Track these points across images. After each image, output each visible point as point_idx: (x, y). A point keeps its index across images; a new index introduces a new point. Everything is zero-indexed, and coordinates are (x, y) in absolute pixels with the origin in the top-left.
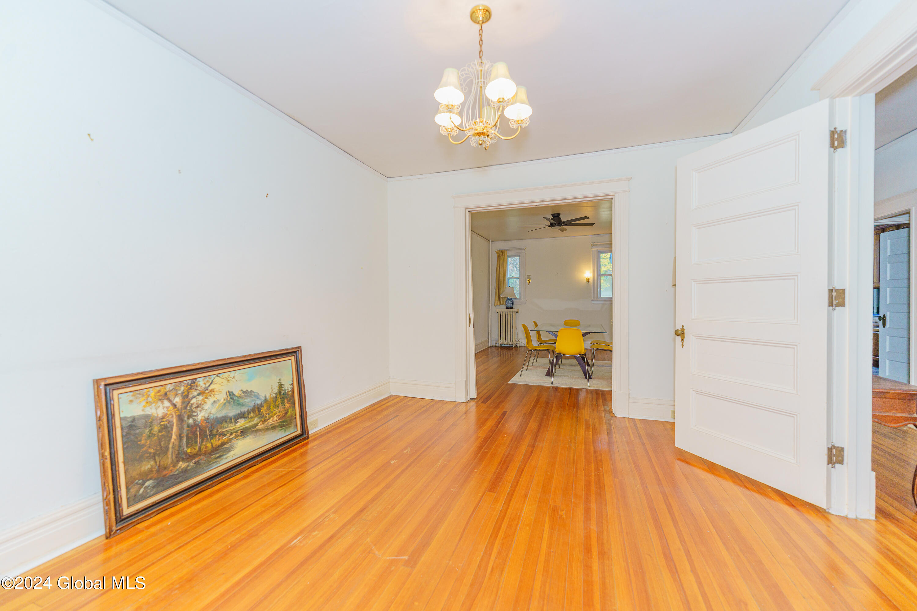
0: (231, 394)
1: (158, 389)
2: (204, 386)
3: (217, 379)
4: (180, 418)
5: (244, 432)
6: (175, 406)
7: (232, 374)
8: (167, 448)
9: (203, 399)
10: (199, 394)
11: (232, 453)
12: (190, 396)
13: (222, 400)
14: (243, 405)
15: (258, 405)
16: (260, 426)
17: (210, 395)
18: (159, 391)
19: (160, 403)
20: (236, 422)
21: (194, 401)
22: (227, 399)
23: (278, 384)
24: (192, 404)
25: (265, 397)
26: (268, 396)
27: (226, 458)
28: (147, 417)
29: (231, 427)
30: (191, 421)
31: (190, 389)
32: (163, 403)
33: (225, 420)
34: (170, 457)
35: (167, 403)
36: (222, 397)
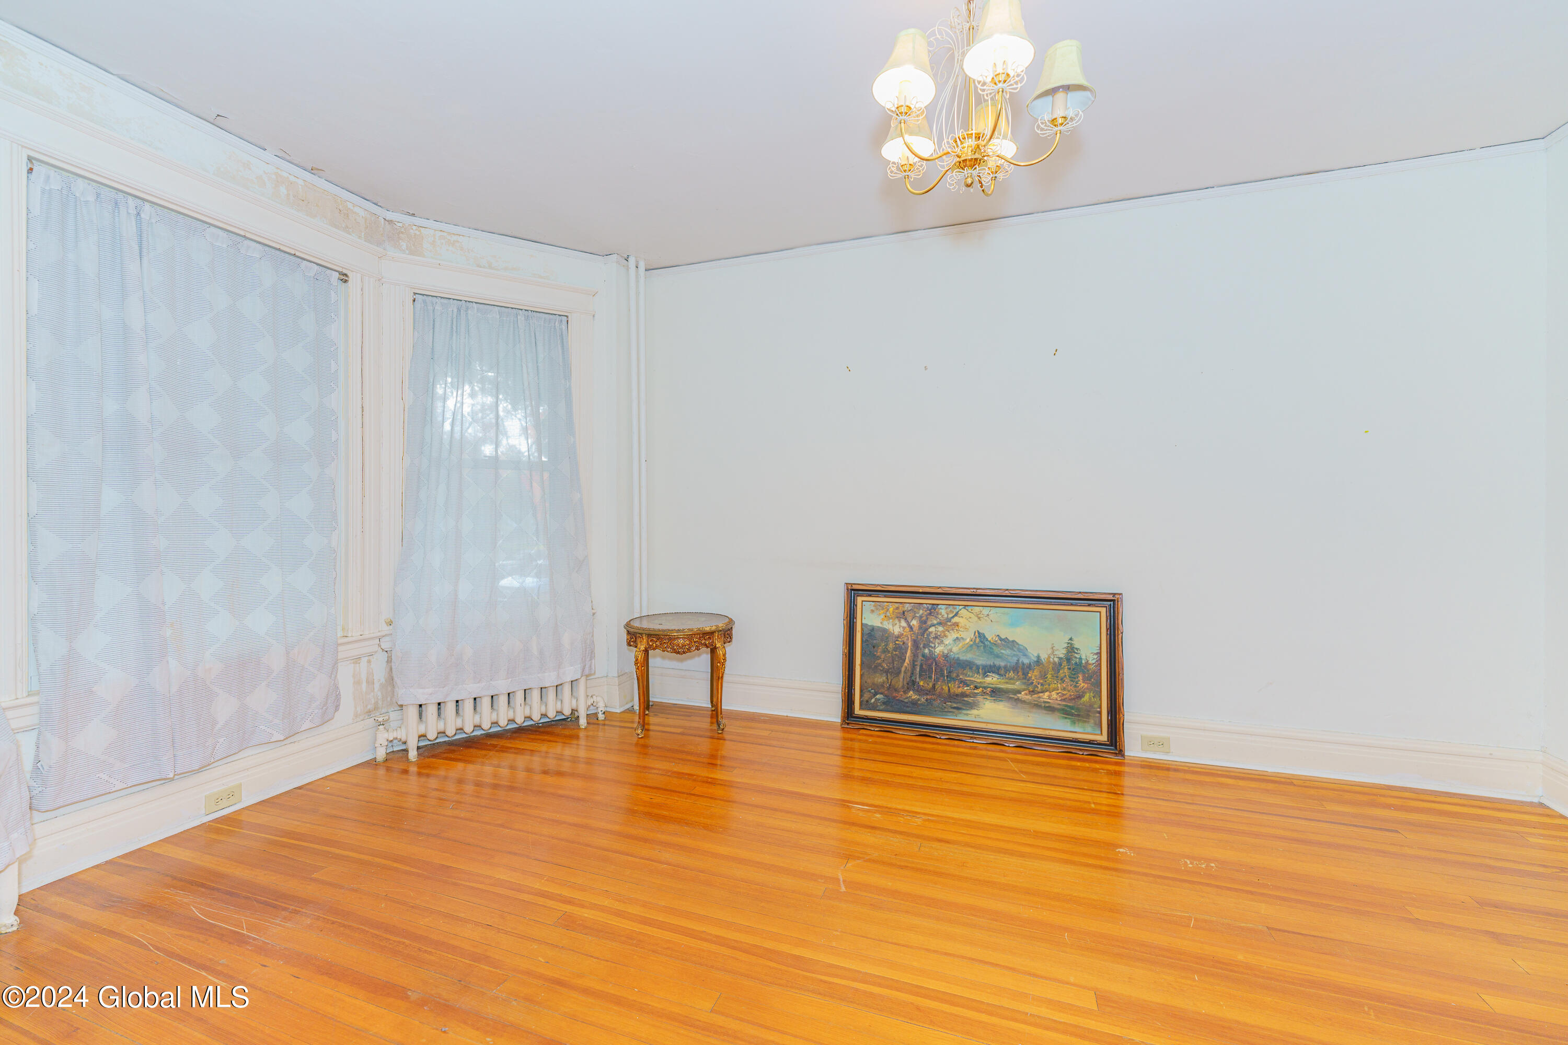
0: (981, 636)
1: (897, 605)
2: (946, 616)
3: (963, 612)
4: (916, 644)
5: (996, 693)
6: (911, 628)
7: (986, 611)
8: (900, 672)
9: (944, 632)
10: (940, 624)
11: (974, 712)
12: (929, 623)
13: (968, 640)
14: (997, 656)
15: (1023, 664)
16: (1022, 696)
17: (953, 630)
18: (897, 608)
19: (897, 621)
20: (985, 675)
21: (932, 629)
22: (975, 641)
23: (1066, 645)
24: (931, 633)
25: (1038, 657)
26: (1044, 657)
27: (967, 715)
28: (884, 631)
29: (978, 679)
30: (926, 651)
31: (930, 614)
32: (900, 621)
33: (968, 665)
34: (900, 681)
35: (904, 624)
36: (968, 636)
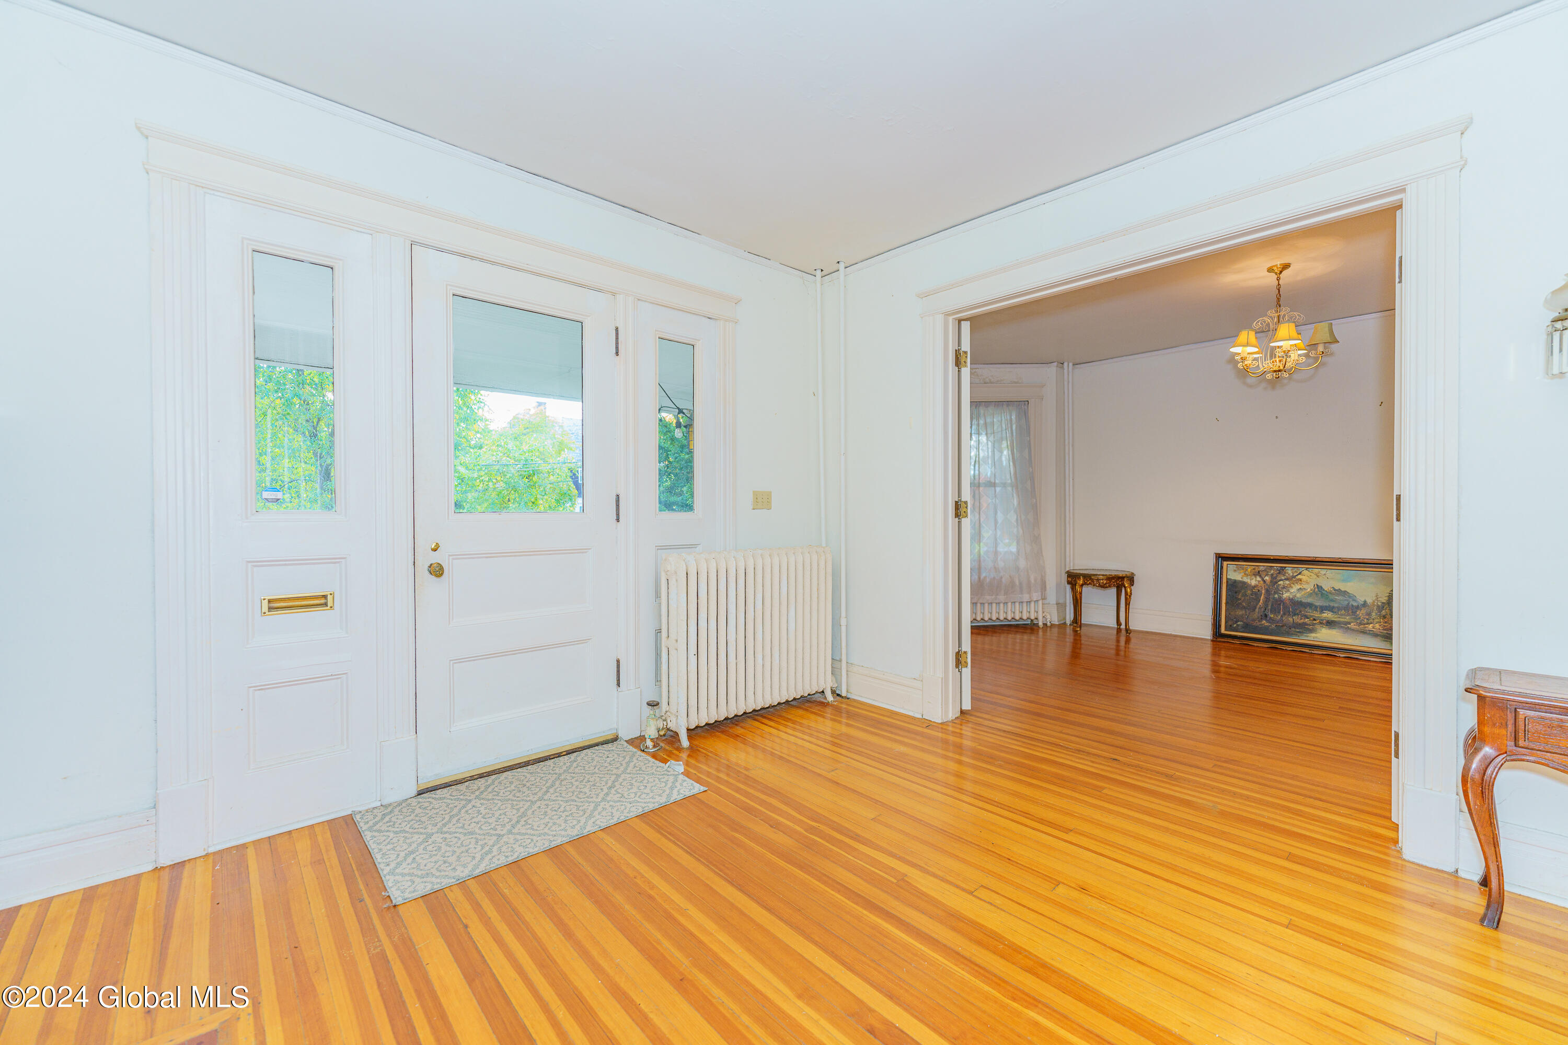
0: (1319, 587)
1: (1253, 567)
2: (1292, 574)
3: (1305, 572)
4: (1267, 591)
5: (1330, 624)
6: (1264, 581)
7: (1323, 572)
8: (1255, 608)
9: (1290, 585)
10: (1285, 579)
11: (1313, 635)
12: (1278, 578)
13: (1309, 590)
14: (1332, 600)
15: (1352, 605)
16: (1352, 626)
17: (1297, 583)
18: (1254, 569)
19: (1253, 577)
20: (1322, 612)
21: (1281, 583)
22: (1314, 591)
23: (1388, 594)
24: (1279, 585)
25: (1365, 602)
26: (1369, 601)
27: (1307, 636)
28: (1244, 583)
29: (1317, 614)
30: (1276, 596)
31: (1279, 573)
32: (1256, 577)
33: (1310, 605)
34: (1257, 614)
35: (1259, 578)
36: (1309, 588)
